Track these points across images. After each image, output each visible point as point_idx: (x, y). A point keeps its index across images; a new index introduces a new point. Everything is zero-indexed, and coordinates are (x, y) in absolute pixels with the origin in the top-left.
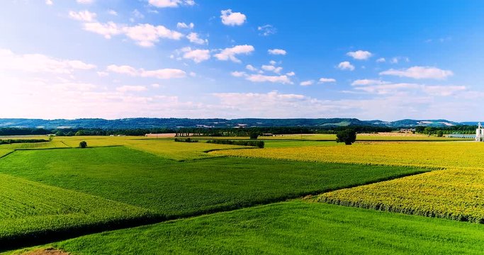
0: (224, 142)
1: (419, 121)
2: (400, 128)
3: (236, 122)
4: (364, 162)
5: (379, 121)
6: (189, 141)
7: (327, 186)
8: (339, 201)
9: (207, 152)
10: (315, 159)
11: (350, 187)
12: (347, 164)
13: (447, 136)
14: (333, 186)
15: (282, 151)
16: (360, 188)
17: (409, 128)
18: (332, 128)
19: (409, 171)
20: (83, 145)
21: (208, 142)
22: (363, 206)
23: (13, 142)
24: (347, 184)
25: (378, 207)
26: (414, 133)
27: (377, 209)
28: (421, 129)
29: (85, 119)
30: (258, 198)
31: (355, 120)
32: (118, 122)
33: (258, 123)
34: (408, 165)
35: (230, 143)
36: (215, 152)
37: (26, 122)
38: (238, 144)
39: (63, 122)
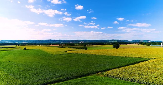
0: (74, 48)
1: (140, 40)
2: (134, 43)
3: (80, 41)
4: (123, 56)
5: (126, 40)
6: (62, 47)
7: (108, 67)
8: (114, 76)
9: (66, 51)
10: (105, 54)
11: (118, 68)
12: (117, 56)
13: (150, 45)
14: (111, 67)
15: (93, 51)
16: (122, 69)
17: (137, 43)
18: (111, 43)
19: (141, 60)
20: (25, 49)
21: (69, 48)
22: (125, 80)
23: (3, 48)
24: (117, 66)
25: (132, 80)
26: (139, 44)
27: (131, 81)
28: (141, 43)
29: (31, 40)
30: (77, 74)
31: (119, 40)
32: (42, 41)
33: (88, 41)
34: (140, 57)
35: (76, 48)
36: (69, 51)
37: (12, 41)
38: (78, 48)
39: (24, 41)
